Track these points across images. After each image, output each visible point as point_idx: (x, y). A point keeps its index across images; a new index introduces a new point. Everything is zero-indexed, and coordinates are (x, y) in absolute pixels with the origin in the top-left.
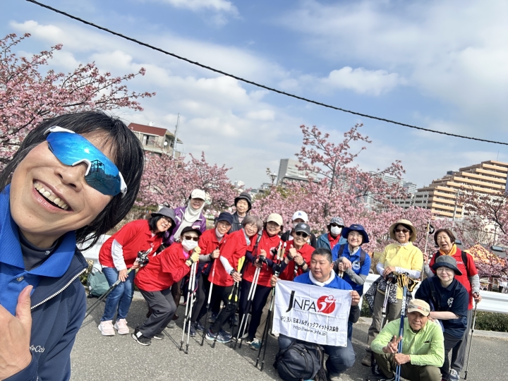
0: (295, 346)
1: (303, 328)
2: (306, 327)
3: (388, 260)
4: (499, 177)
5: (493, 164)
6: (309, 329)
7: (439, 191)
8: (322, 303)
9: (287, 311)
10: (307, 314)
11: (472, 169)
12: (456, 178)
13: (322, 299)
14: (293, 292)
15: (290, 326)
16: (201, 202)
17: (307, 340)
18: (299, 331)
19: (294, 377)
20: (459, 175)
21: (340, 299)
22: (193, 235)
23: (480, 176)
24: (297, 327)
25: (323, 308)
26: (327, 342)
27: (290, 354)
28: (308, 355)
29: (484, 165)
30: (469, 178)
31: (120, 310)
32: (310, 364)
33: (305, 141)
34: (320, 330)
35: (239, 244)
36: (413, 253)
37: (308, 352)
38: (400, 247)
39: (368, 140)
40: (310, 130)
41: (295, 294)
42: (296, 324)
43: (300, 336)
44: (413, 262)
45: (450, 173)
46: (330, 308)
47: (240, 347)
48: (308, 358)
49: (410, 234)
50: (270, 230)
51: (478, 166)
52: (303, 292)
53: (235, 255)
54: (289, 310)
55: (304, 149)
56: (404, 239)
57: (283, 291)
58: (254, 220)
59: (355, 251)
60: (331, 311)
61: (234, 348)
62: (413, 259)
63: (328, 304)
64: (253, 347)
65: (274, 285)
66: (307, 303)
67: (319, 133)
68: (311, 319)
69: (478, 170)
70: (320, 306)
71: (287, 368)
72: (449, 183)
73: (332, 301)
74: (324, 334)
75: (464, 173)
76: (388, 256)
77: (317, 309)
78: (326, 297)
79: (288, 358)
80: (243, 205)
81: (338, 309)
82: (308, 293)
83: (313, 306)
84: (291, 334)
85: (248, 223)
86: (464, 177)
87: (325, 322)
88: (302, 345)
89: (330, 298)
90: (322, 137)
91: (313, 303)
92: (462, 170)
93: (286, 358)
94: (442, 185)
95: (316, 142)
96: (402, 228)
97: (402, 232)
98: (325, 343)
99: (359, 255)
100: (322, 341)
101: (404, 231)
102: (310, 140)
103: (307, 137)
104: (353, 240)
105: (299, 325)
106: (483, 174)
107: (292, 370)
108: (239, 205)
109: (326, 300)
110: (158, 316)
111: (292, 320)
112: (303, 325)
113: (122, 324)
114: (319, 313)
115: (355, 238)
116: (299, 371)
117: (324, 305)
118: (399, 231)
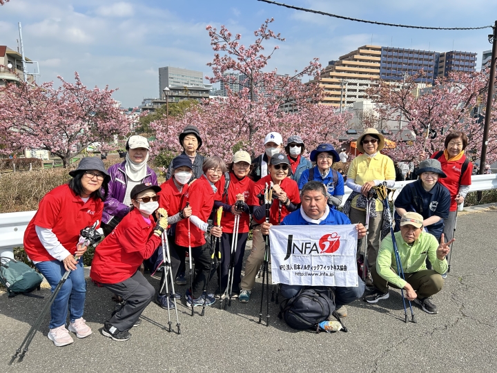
0: (305, 293)
1: (306, 274)
2: (309, 272)
3: (361, 175)
4: (374, 61)
5: (368, 48)
6: (313, 273)
7: (323, 83)
8: (325, 243)
9: (285, 259)
10: (309, 259)
11: (349, 57)
12: (337, 68)
13: (324, 239)
14: (291, 237)
15: (291, 273)
16: (143, 153)
17: (313, 285)
18: (302, 277)
19: (310, 324)
20: (340, 64)
21: (345, 236)
22: (151, 194)
23: (358, 63)
24: (299, 274)
25: (326, 249)
26: (336, 283)
27: (302, 303)
28: (322, 300)
29: (361, 51)
30: (349, 66)
31: (72, 310)
32: (326, 308)
33: (215, 46)
34: (326, 271)
35: (206, 194)
36: (385, 162)
37: (320, 296)
38: (370, 160)
39: (281, 37)
40: (218, 32)
41: (293, 239)
42: (297, 271)
43: (304, 282)
44: (387, 172)
45: (331, 63)
46: (334, 247)
47: (229, 305)
48: (323, 302)
49: (378, 144)
50: (240, 172)
51: (356, 52)
52: (301, 234)
53: (204, 209)
54: (288, 257)
55: (217, 56)
56: (373, 150)
57: (279, 237)
58: (216, 162)
59: (327, 173)
60: (336, 250)
61: (225, 308)
62: (385, 169)
63: (331, 243)
64: (244, 301)
65: (267, 233)
66: (308, 245)
67: (230, 35)
68: (314, 263)
69: (356, 57)
70: (323, 247)
71: (302, 317)
72: (331, 74)
73: (336, 239)
74: (331, 275)
75: (344, 62)
76: (359, 170)
77: (320, 250)
78: (328, 235)
79: (302, 308)
80: (191, 142)
81: (344, 246)
82: (308, 234)
83: (314, 248)
84: (294, 282)
85: (210, 168)
86: (344, 65)
87: (331, 262)
88: (312, 291)
89: (333, 236)
90: (232, 39)
91: (315, 245)
92: (342, 58)
93: (298, 308)
94: (325, 77)
95: (228, 47)
96: (370, 138)
97: (370, 143)
98: (334, 285)
99: (331, 176)
100: (331, 282)
101: (373, 141)
102: (221, 45)
103: (216, 41)
104: (323, 163)
105: (301, 271)
106: (361, 60)
107: (307, 319)
108: (186, 142)
109: (329, 239)
110: (137, 306)
111: (293, 267)
112: (306, 270)
113: (81, 325)
114: (323, 254)
115: (325, 160)
116: (314, 318)
117: (327, 244)
118: (367, 142)
